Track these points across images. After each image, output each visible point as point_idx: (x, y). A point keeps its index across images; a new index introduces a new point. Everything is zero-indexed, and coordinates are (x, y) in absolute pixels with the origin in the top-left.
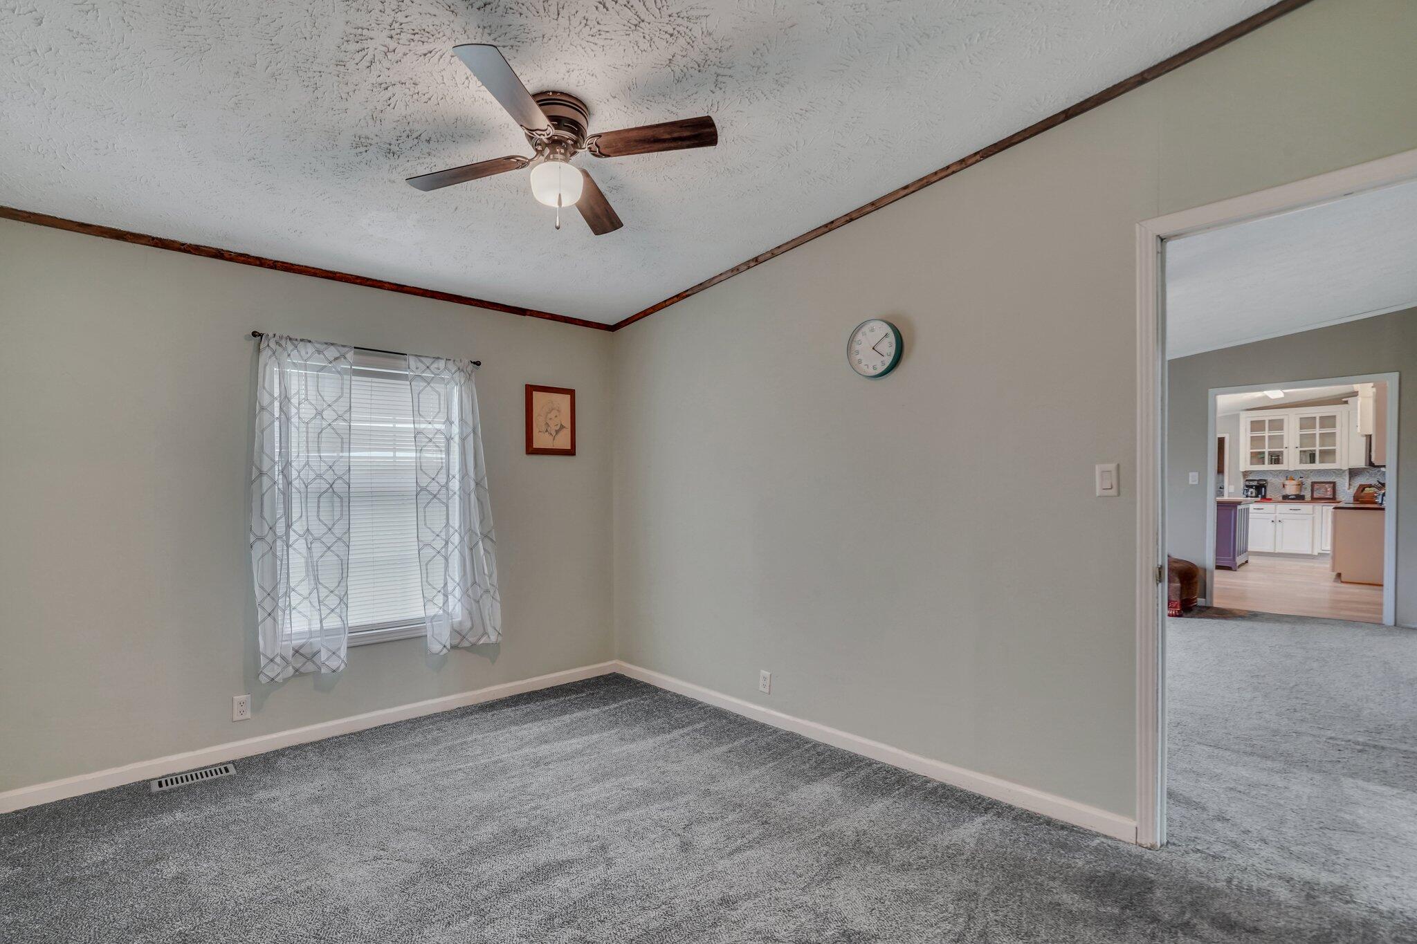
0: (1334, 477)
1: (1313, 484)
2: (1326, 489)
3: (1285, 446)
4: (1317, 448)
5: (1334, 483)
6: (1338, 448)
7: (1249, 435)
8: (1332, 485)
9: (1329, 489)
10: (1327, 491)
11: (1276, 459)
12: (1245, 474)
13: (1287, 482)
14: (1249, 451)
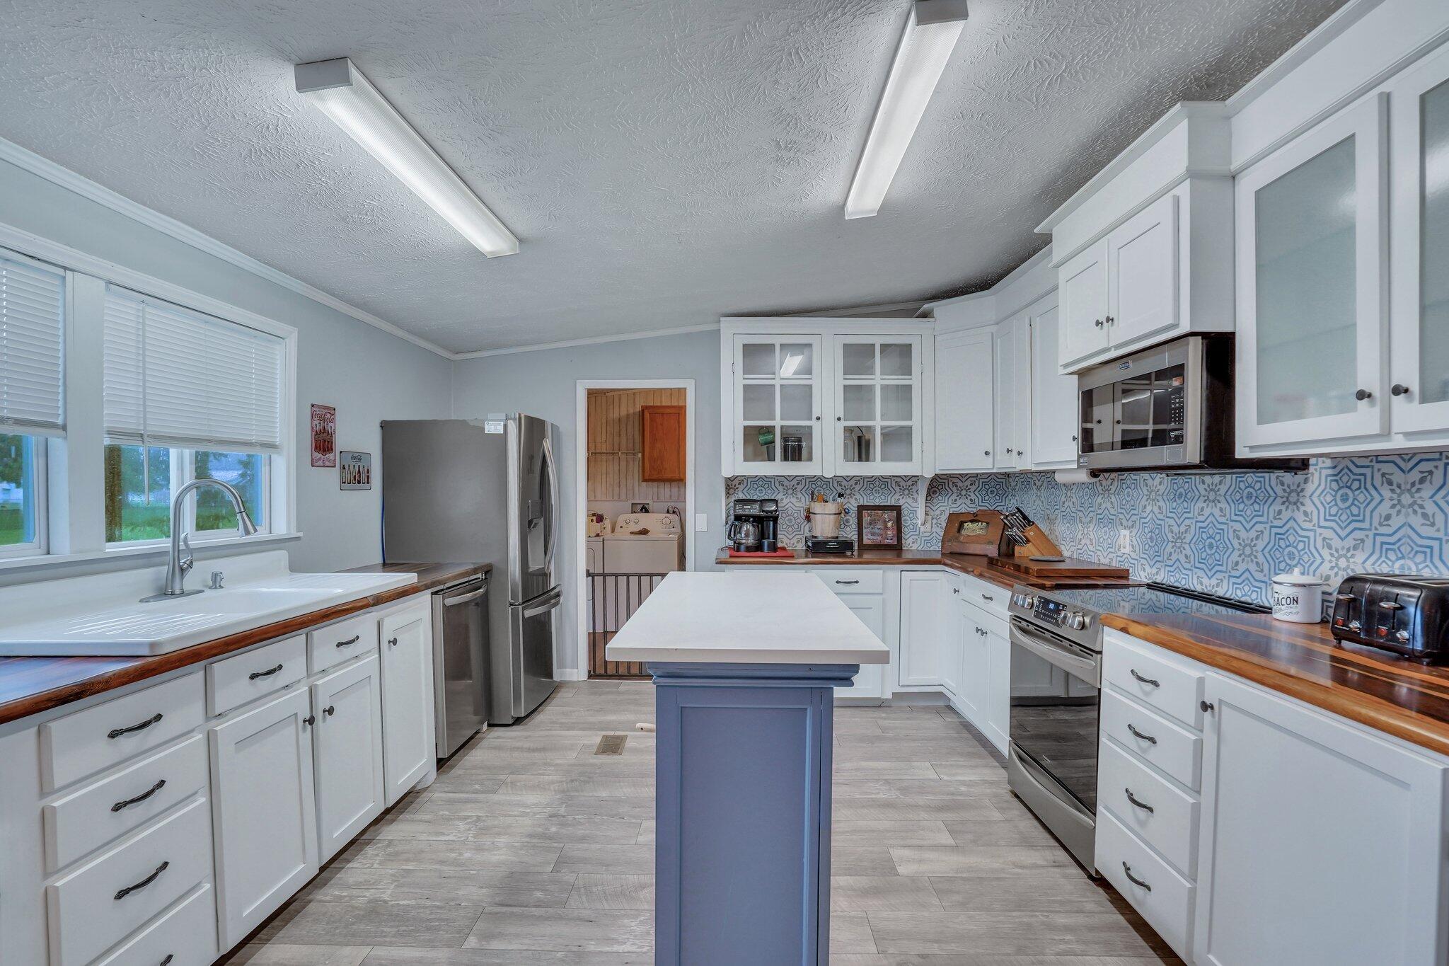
0: (897, 496)
1: (861, 509)
2: (885, 522)
3: (814, 417)
4: (878, 423)
5: (898, 509)
6: (915, 423)
7: (740, 381)
8: (895, 514)
9: (890, 524)
10: (886, 528)
11: (795, 448)
12: (731, 484)
13: (817, 507)
14: (741, 423)
